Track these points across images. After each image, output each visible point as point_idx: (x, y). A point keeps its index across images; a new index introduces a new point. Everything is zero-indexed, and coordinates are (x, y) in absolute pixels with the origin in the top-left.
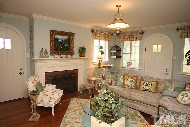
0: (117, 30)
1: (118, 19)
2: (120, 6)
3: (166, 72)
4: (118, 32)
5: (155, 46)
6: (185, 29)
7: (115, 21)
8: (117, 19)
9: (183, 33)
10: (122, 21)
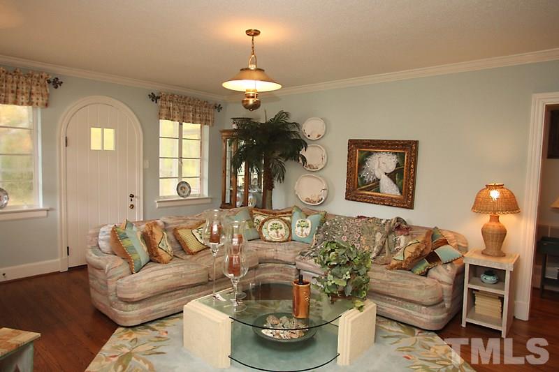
0: (249, 97)
1: (252, 67)
2: (257, 33)
3: (132, 203)
4: (251, 101)
5: (95, 132)
6: (165, 100)
7: (243, 73)
8: (250, 67)
9: (164, 108)
10: (263, 73)
